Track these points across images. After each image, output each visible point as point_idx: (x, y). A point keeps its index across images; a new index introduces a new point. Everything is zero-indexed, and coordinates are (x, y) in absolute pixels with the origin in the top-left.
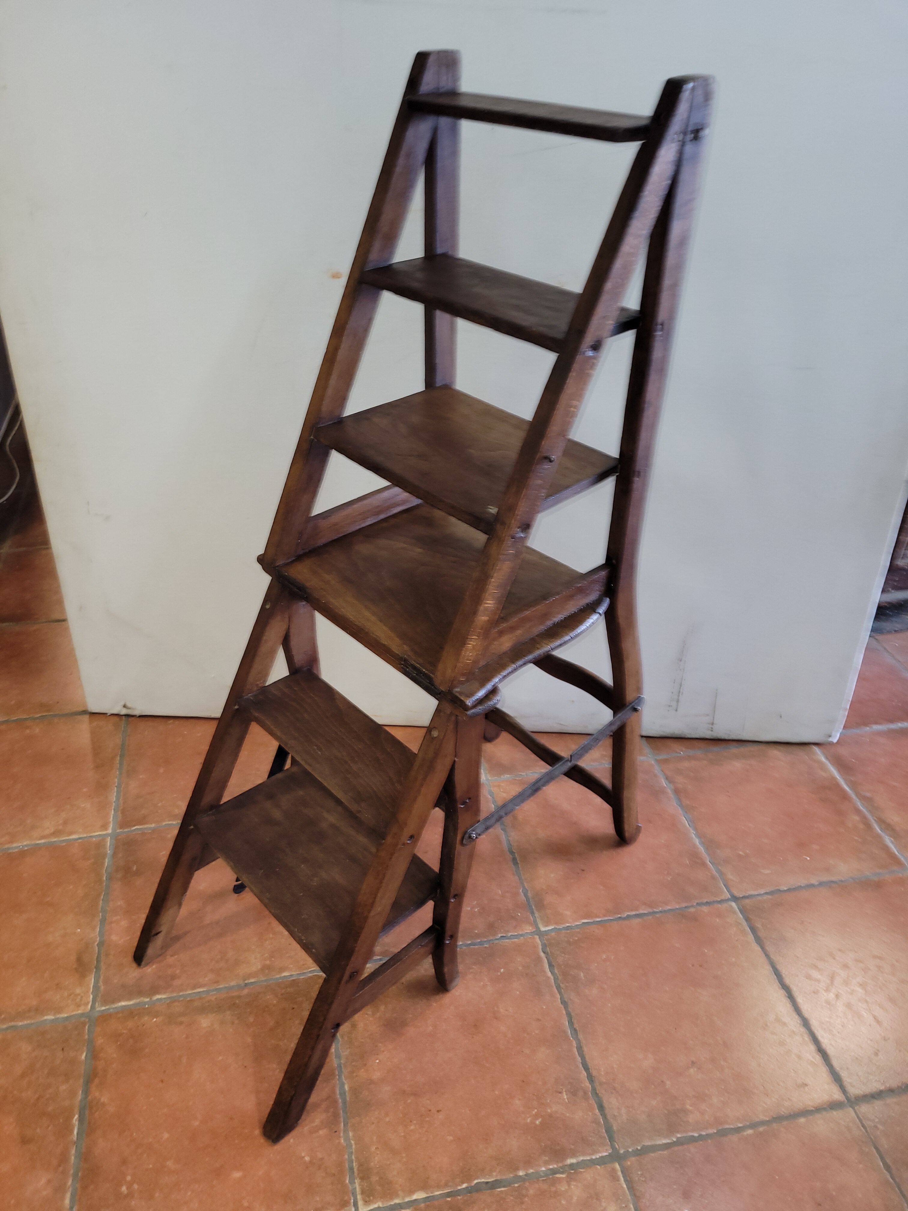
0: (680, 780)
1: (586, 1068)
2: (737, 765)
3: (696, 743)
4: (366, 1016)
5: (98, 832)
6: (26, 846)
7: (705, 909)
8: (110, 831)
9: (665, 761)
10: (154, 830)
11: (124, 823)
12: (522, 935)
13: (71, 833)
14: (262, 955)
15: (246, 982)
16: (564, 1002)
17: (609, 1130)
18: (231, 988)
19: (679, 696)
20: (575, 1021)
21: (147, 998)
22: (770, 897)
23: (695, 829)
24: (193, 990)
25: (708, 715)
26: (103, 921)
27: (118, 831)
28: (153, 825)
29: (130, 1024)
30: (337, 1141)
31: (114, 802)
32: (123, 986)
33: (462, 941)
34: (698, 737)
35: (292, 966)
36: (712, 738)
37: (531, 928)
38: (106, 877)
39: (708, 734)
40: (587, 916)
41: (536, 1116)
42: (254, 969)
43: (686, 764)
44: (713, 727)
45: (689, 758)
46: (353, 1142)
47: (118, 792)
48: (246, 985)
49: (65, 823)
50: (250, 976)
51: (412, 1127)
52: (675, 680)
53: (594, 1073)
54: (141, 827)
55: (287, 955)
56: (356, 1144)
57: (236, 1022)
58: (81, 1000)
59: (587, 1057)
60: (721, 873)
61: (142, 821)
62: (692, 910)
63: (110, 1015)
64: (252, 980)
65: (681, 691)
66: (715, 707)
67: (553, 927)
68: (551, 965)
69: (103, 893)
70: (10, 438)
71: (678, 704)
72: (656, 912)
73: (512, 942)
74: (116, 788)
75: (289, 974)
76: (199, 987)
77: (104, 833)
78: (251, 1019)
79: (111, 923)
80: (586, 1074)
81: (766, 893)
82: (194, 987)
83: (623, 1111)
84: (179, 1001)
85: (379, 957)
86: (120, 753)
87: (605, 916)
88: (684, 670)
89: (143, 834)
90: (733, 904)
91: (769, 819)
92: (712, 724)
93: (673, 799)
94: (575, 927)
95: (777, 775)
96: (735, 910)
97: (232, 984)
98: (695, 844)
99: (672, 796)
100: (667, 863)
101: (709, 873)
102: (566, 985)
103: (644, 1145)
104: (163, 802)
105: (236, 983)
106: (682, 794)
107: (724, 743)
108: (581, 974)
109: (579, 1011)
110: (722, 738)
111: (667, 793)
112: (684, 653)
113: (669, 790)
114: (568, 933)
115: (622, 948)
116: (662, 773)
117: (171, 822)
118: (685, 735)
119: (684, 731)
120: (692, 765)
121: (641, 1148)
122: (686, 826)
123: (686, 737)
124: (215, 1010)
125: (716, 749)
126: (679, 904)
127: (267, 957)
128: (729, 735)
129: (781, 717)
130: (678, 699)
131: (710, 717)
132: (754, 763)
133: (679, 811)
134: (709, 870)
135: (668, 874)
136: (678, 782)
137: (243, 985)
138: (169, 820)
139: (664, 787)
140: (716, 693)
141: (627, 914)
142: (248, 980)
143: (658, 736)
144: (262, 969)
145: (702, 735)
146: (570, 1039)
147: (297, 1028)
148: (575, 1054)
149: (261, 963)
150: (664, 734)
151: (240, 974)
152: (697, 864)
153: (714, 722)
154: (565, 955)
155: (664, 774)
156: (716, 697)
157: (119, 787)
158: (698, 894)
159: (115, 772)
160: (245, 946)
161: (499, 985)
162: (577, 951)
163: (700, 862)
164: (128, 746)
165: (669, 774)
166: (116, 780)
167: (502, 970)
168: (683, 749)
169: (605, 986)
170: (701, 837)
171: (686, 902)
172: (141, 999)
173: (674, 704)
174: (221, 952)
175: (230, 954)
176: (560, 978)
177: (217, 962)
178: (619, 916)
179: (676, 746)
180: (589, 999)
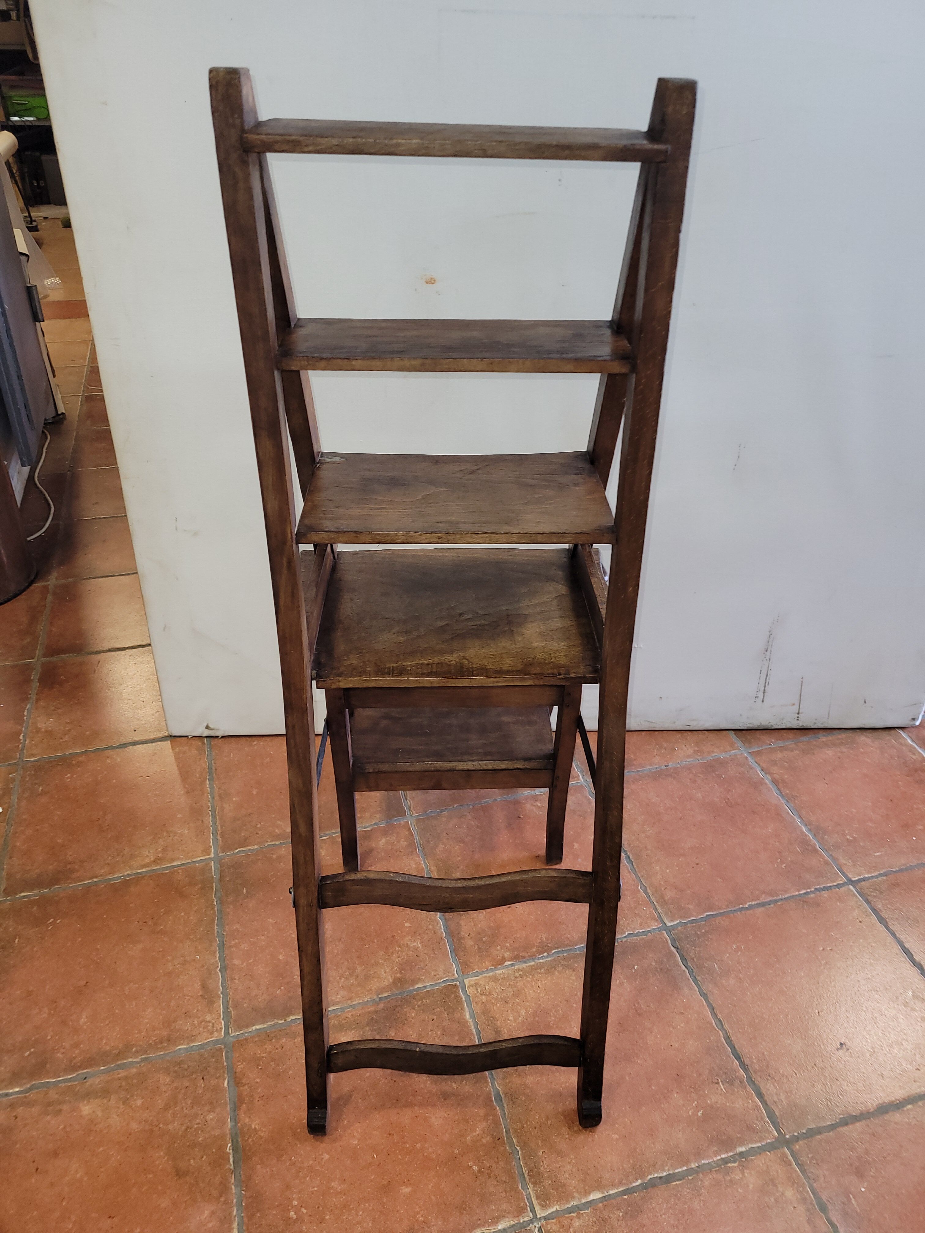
0: (775, 770)
1: (738, 1058)
2: (830, 753)
3: (784, 734)
4: (509, 1022)
5: (199, 857)
6: (128, 875)
7: (825, 894)
8: (212, 855)
9: (759, 753)
10: (258, 851)
11: (226, 848)
12: (649, 931)
13: (173, 860)
14: (392, 968)
15: (380, 996)
16: (704, 995)
17: (771, 1115)
18: (366, 1003)
19: (765, 687)
20: (718, 1013)
21: (281, 1020)
22: (885, 878)
23: (800, 817)
25: (794, 704)
26: (222, 945)
27: (221, 854)
28: (256, 847)
29: (268, 1047)
30: (503, 1148)
31: (211, 826)
32: (254, 1010)
34: (785, 727)
35: (423, 977)
36: (798, 727)
37: (656, 924)
38: (216, 901)
39: (795, 724)
40: (710, 909)
41: (698, 1108)
42: (385, 983)
43: (779, 755)
44: (799, 716)
45: (782, 749)
46: (518, 1148)
47: (214, 817)
48: (380, 999)
49: (165, 850)
50: (383, 990)
52: (761, 671)
53: (747, 1061)
54: (244, 849)
55: (417, 967)
56: (521, 1149)
58: (213, 1027)
59: (736, 1047)
60: (834, 859)
61: (244, 843)
62: (812, 895)
63: (246, 1039)
64: (386, 994)
65: (767, 681)
66: (801, 695)
67: (678, 921)
68: (684, 959)
69: (217, 918)
70: (38, 470)
71: (764, 695)
72: (777, 901)
73: (640, 939)
74: (210, 812)
75: (422, 986)
76: (332, 1006)
77: (207, 857)
79: (231, 947)
80: (738, 1063)
81: (881, 875)
83: (783, 1097)
85: (510, 963)
86: (208, 777)
87: (727, 906)
88: (770, 660)
89: (248, 856)
90: (851, 887)
91: (870, 804)
92: (798, 714)
93: (773, 789)
94: (700, 920)
95: (869, 761)
96: (854, 894)
97: (366, 999)
98: (802, 832)
99: (771, 787)
100: (779, 852)
101: (821, 860)
102: (701, 977)
103: (808, 1128)
104: (262, 823)
105: (370, 998)
106: (780, 784)
107: (811, 732)
108: (715, 965)
109: (720, 1002)
110: (808, 727)
111: (766, 784)
112: (770, 643)
113: (768, 781)
114: (694, 926)
115: (751, 937)
116: (757, 764)
117: (274, 843)
118: (772, 726)
119: (771, 721)
120: (785, 755)
121: (806, 1131)
122: (790, 815)
123: (773, 728)
124: (354, 1026)
125: (805, 739)
126: (799, 891)
127: (396, 970)
128: (815, 723)
129: (865, 702)
130: (764, 690)
131: (797, 706)
132: (844, 750)
133: (779, 800)
134: (821, 855)
135: (782, 862)
136: (774, 772)
137: (378, 1000)
138: (272, 841)
139: (762, 778)
140: (802, 682)
141: (748, 903)
142: (382, 994)
143: (745, 728)
144: (394, 983)
145: (789, 726)
146: (716, 1029)
147: (440, 1039)
148: (724, 1044)
149: (391, 977)
150: (751, 726)
151: (373, 989)
152: (808, 850)
153: (800, 712)
154: (695, 948)
155: (759, 765)
156: (802, 686)
157: (214, 811)
158: (814, 880)
159: (207, 796)
160: (373, 961)
161: (635, 982)
162: (707, 943)
163: (810, 848)
164: (216, 770)
165: (764, 765)
166: (209, 804)
167: (636, 967)
168: (773, 741)
169: (741, 975)
170: (808, 824)
171: (804, 889)
172: (276, 1021)
173: (761, 695)
174: (349, 969)
175: (359, 970)
176: (694, 970)
177: (347, 978)
178: (741, 906)
179: (765, 738)
180: (728, 990)
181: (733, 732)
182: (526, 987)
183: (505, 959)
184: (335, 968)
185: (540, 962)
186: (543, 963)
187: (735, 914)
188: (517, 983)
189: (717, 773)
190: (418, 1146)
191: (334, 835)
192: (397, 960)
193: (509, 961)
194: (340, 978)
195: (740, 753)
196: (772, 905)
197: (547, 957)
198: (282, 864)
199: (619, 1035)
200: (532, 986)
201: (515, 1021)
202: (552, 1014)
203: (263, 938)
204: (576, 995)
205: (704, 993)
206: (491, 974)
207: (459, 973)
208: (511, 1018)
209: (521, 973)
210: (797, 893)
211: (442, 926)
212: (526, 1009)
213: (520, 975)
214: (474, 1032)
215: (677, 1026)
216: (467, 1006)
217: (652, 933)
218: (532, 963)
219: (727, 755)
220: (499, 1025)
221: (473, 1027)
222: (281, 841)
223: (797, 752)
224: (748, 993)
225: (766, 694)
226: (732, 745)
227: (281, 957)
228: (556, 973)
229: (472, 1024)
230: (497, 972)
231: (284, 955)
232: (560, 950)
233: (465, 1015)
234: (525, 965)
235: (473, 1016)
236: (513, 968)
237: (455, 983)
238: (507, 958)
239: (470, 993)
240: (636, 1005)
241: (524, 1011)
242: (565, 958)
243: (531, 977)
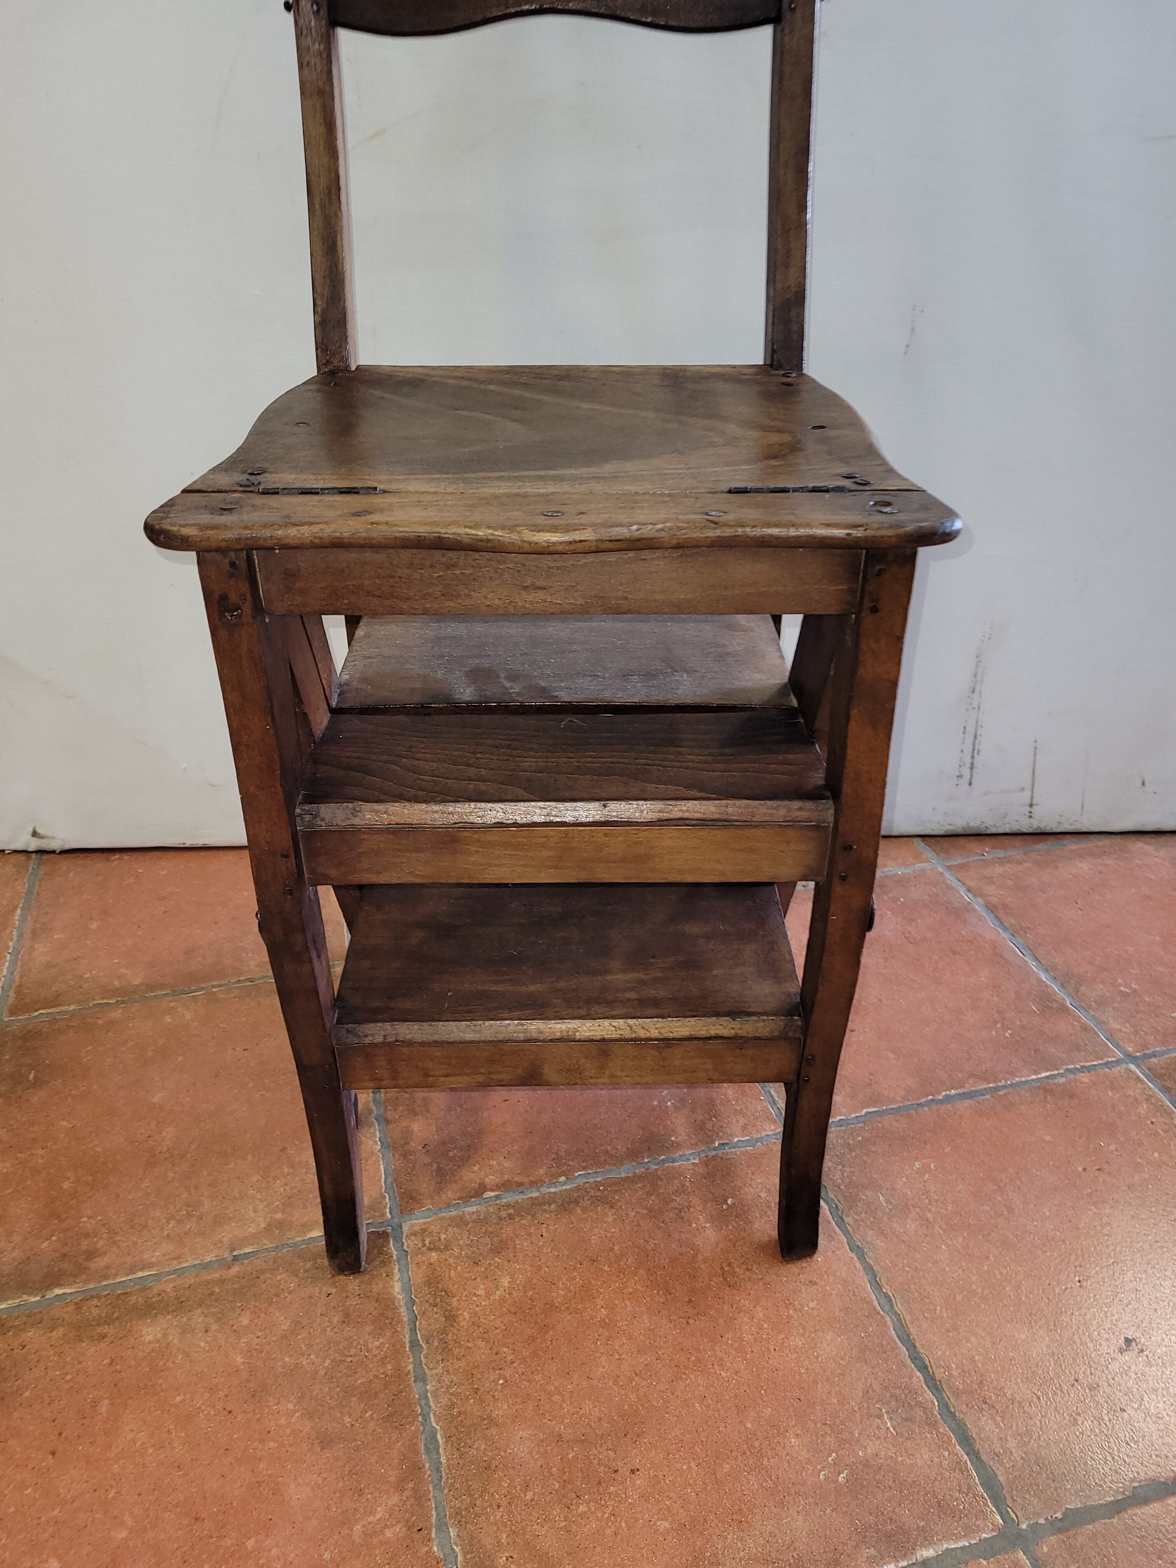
0: (991, 890)
1: (922, 1366)
2: (1084, 867)
3: (1006, 840)
4: (475, 1298)
7: (1085, 1078)
9: (962, 867)
10: (73, 1014)
12: (757, 1140)
14: (269, 1205)
15: (235, 1253)
16: (855, 1248)
17: (990, 1483)
18: (206, 1266)
19: (973, 757)
20: (883, 1282)
21: (35, 1296)
23: (1035, 959)
24: (128, 1275)
25: (1023, 789)
27: (6, 1019)
28: (72, 1007)
30: (426, 1549)
31: (4, 976)
33: (648, 1157)
34: (1008, 831)
36: (1031, 830)
37: (773, 1127)
39: (1025, 825)
40: (874, 1102)
41: (837, 1468)
42: (252, 1230)
43: (999, 870)
44: (1032, 810)
45: (1001, 861)
46: (457, 1549)
47: (13, 962)
48: (236, 1258)
50: (245, 1241)
51: (582, 1508)
52: (965, 728)
53: (939, 1374)
54: (50, 1011)
56: (465, 1553)
57: (214, 1327)
59: (917, 1345)
60: (1098, 1024)
61: (51, 1002)
62: (1062, 1080)
64: (248, 1250)
65: (976, 748)
66: (1034, 773)
71: (972, 772)
72: (996, 1089)
73: (741, 1151)
74: (8, 956)
76: (141, 1270)
78: (245, 1321)
80: (922, 1378)
82: (133, 1272)
83: (1012, 1444)
84: (99, 1297)
85: (492, 1194)
86: (21, 905)
87: (905, 1098)
88: (979, 708)
89: (52, 1021)
90: (1132, 1067)
91: (1158, 938)
92: (1031, 805)
93: (987, 917)
94: (855, 1121)
95: (1152, 876)
96: (1138, 1077)
97: (208, 1259)
98: (1040, 981)
99: (984, 915)
100: (999, 1012)
101: (1076, 1023)
102: (853, 1218)
103: (1067, 1509)
104: (93, 972)
105: (216, 1257)
106: (1000, 911)
107: (1051, 837)
108: (881, 1198)
109: (887, 1262)
110: (1048, 830)
111: (975, 910)
112: (979, 677)
113: (978, 905)
114: (842, 1131)
115: (947, 1150)
116: (960, 883)
117: (105, 1001)
118: (987, 828)
119: (984, 821)
120: (1008, 870)
121: (1064, 1514)
122: (1019, 956)
123: (989, 832)
124: (173, 1308)
125: (1041, 846)
126: (1036, 1072)
127: (277, 1207)
128: (1060, 823)
129: (1143, 784)
130: (972, 764)
131: (1028, 793)
132: (1110, 862)
133: (999, 933)
134: (1074, 1016)
135: (1005, 1028)
136: (990, 894)
137: (230, 1259)
138: (103, 998)
139: (969, 902)
140: (1036, 748)
141: (944, 1093)
142: (240, 1249)
143: (942, 832)
144: (268, 1229)
145: (1015, 827)
146: (879, 1313)
147: (335, 1330)
148: (894, 1341)
149: (265, 1218)
150: (952, 828)
151: (225, 1239)
152: (1052, 1008)
153: (1035, 802)
154: (843, 1167)
155: (964, 884)
156: (1035, 755)
157: (16, 953)
158: (1064, 1055)
159: (11, 933)
160: (236, 1191)
161: (727, 1226)
162: (865, 1158)
163: (1055, 1005)
164: (38, 894)
165: (971, 884)
166: (11, 944)
167: (729, 1201)
168: (987, 849)
169: (929, 1215)
170: (1049, 969)
171: (1047, 1070)
172: (25, 1297)
173: (966, 772)
174: (188, 1205)
175: (207, 1205)
176: (840, 1207)
177: (180, 1222)
178: (930, 1097)
179: (974, 846)
180: (903, 1240)
181: (919, 839)
182: (517, 1236)
183: (485, 1187)
184: (162, 1203)
185: (551, 1193)
186: (555, 1193)
187: (920, 1111)
188: (501, 1229)
189: (890, 895)
190: (250, 1544)
191: (214, 990)
192: (282, 1189)
193: (492, 1190)
194: (168, 1222)
195: (929, 867)
196: (988, 1097)
197: (565, 1183)
198: (110, 1034)
199: (688, 1323)
200: (530, 1235)
201: (488, 1295)
202: (560, 1285)
203: (41, 1152)
204: (612, 1249)
205: (858, 1246)
206: (454, 1213)
207: (394, 1213)
208: (481, 1292)
209: (512, 1211)
210: (1034, 1077)
211: (378, 1133)
212: (512, 1276)
213: (509, 1215)
214: (405, 1319)
215: (803, 1307)
216: (399, 1270)
217: (765, 1143)
218: (535, 1194)
219: (909, 871)
220: (455, 1303)
221: (403, 1310)
222: (119, 999)
223: (1028, 865)
224: (943, 1247)
225: (975, 771)
226: (918, 857)
227: (66, 1185)
228: (579, 1211)
229: (402, 1303)
230: (467, 1209)
231: (72, 1183)
232: (590, 1171)
233: (393, 1287)
234: (519, 1198)
235: (407, 1289)
236: (498, 1202)
237: (383, 1229)
238: (488, 1186)
239: (408, 1247)
240: (726, 1269)
241: (508, 1279)
242: (597, 1185)
243: (529, 1217)
